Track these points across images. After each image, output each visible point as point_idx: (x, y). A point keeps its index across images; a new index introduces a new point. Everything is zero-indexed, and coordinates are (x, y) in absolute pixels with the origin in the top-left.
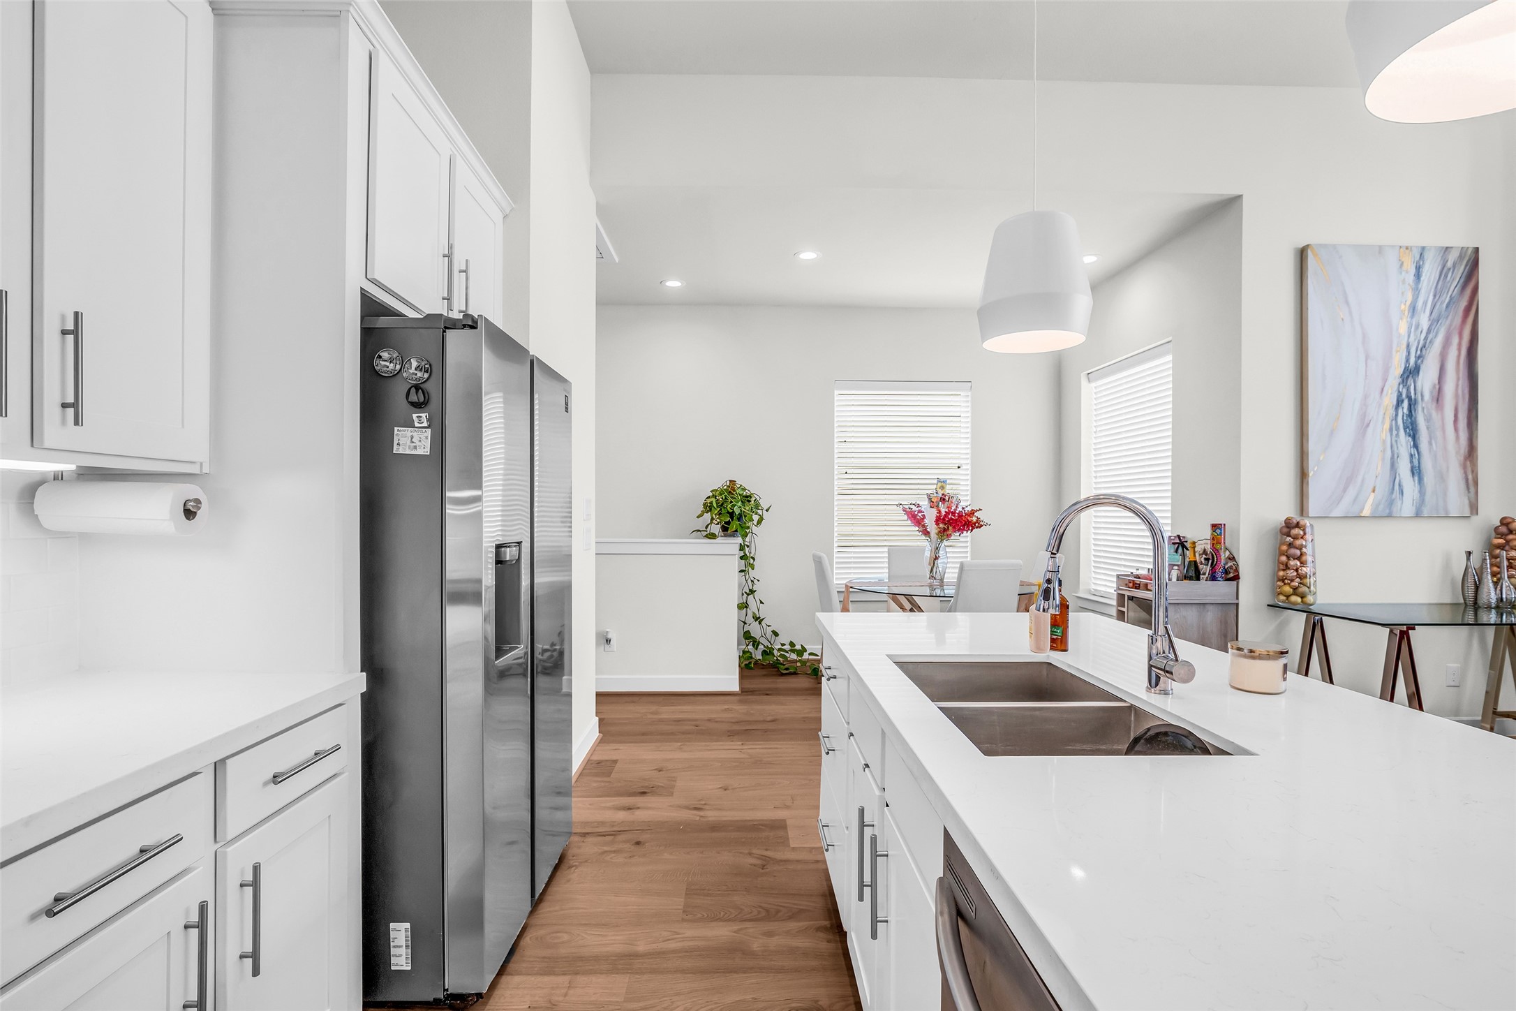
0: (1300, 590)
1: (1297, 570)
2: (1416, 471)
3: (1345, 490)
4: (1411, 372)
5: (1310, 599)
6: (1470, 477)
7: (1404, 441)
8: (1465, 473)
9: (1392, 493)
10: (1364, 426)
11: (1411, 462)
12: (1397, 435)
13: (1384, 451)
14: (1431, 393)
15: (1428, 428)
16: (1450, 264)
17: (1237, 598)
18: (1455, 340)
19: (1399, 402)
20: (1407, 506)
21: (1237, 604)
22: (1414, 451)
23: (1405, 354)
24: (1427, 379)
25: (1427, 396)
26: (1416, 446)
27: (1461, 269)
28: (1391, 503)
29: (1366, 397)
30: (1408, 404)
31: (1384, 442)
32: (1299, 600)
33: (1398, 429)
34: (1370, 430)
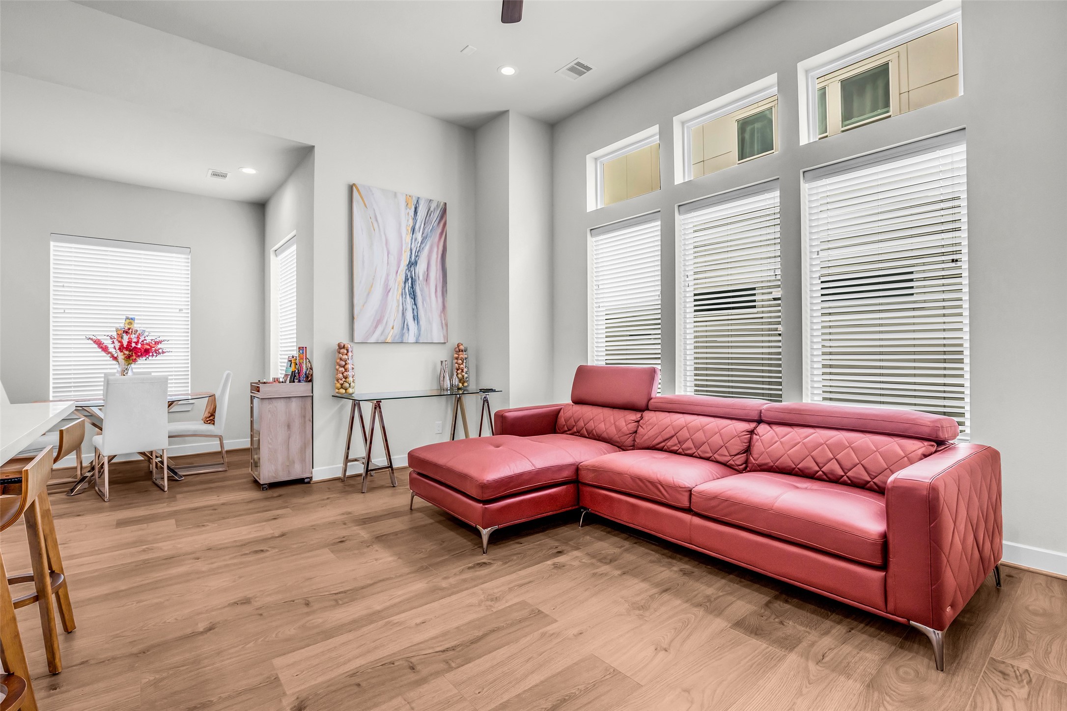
0: (344, 385)
1: (343, 374)
2: (416, 318)
3: (376, 327)
4: (412, 264)
5: (350, 391)
6: (443, 322)
7: (409, 300)
8: (441, 320)
9: (403, 330)
10: (387, 291)
11: (413, 313)
12: (406, 297)
13: (398, 306)
14: (423, 276)
15: (422, 295)
16: (432, 209)
17: (312, 393)
18: (435, 250)
19: (406, 280)
20: (411, 337)
21: (312, 396)
22: (414, 307)
23: (409, 253)
24: (421, 268)
25: (421, 278)
26: (415, 304)
27: (437, 213)
28: (402, 335)
29: (388, 275)
30: (411, 281)
31: (398, 301)
32: (344, 391)
33: (406, 295)
34: (390, 294)
